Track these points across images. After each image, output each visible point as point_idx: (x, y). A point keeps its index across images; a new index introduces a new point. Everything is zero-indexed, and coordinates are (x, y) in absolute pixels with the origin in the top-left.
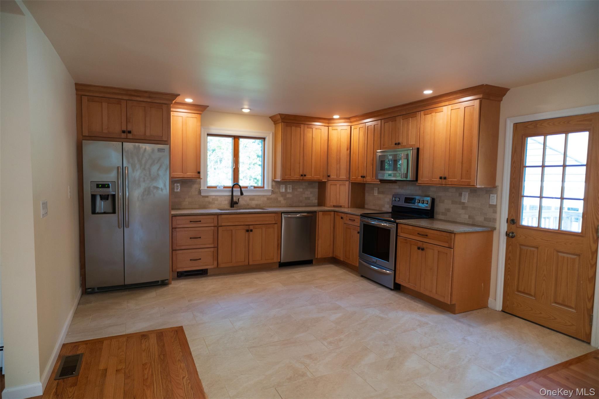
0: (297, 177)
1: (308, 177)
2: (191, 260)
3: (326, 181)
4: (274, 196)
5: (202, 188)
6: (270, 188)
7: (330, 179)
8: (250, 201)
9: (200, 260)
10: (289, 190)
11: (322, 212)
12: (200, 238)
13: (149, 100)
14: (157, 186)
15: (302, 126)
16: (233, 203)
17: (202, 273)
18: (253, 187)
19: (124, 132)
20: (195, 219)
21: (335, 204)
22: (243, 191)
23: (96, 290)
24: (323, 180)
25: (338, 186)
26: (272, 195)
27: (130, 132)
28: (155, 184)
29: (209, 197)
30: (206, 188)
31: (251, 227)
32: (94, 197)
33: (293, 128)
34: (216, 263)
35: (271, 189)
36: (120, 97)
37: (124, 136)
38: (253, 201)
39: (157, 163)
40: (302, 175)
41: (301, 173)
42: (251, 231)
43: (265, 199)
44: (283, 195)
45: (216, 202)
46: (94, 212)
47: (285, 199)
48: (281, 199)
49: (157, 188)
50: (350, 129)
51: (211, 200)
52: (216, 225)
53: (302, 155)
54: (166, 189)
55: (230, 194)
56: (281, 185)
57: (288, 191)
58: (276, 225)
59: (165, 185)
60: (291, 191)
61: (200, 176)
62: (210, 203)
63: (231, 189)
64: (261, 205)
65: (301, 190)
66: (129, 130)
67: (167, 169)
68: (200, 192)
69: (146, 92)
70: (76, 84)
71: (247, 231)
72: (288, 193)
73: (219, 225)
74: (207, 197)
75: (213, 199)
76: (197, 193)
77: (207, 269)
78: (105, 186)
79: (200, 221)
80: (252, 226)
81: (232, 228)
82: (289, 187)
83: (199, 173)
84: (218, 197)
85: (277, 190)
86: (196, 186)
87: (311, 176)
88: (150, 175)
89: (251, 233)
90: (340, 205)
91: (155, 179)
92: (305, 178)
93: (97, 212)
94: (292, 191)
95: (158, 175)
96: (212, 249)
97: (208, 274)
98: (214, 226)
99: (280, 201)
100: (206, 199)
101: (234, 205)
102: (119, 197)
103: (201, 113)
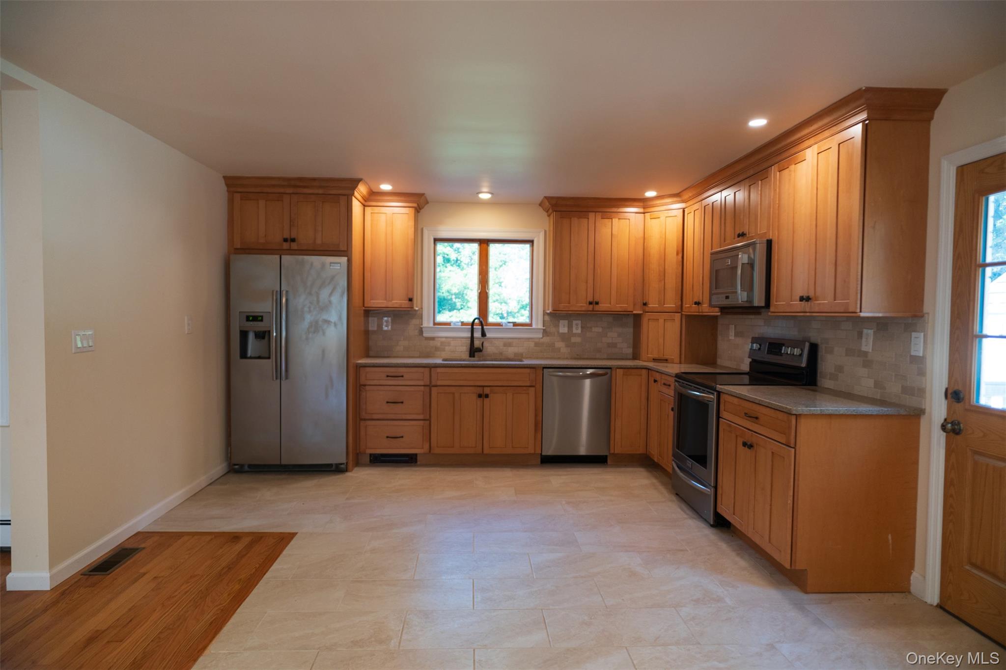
0: (581, 305)
1: (603, 306)
2: (387, 437)
3: (642, 312)
4: (547, 340)
5: (425, 324)
6: (540, 326)
7: (647, 309)
8: (505, 348)
9: (401, 439)
10: (577, 330)
11: (622, 370)
12: (402, 403)
13: (320, 191)
14: (329, 319)
15: (591, 215)
16: (474, 351)
17: (408, 460)
18: (512, 324)
19: (285, 240)
20: (395, 373)
21: (656, 356)
22: (486, 330)
23: (246, 468)
24: (634, 312)
25: (661, 321)
26: (545, 338)
27: (293, 240)
28: (325, 316)
29: (436, 339)
30: (431, 325)
31: (487, 391)
32: (244, 335)
33: (575, 221)
34: (427, 446)
35: (542, 327)
36: (282, 190)
37: (286, 246)
38: (510, 348)
39: (329, 284)
40: (591, 303)
41: (590, 299)
42: (487, 396)
43: (532, 345)
44: (565, 338)
45: (447, 348)
46: (244, 355)
47: (567, 346)
48: (560, 345)
49: (327, 322)
50: (682, 214)
51: (439, 344)
52: (428, 383)
53: (591, 266)
54: (342, 324)
55: (469, 335)
56: (561, 321)
57: (575, 331)
58: (533, 389)
59: (340, 318)
60: (579, 331)
61: (413, 305)
62: (437, 349)
63: (470, 327)
64: (524, 355)
65: (600, 330)
66: (293, 237)
67: (343, 293)
68: (421, 331)
69: (314, 179)
70: (224, 177)
71: (480, 396)
72: (575, 335)
73: (433, 383)
74: (433, 339)
75: (442, 343)
76: (416, 332)
77: (416, 455)
78: (256, 318)
79: (402, 376)
80: (489, 388)
81: (453, 389)
82: (577, 325)
83: (411, 300)
84: (452, 339)
85: (552, 329)
86: (415, 322)
87: (610, 304)
88: (318, 301)
89: (486, 401)
90: (666, 357)
91: (325, 308)
92: (597, 308)
93: (249, 355)
94: (582, 331)
95: (330, 302)
96: (421, 423)
97: (418, 463)
98: (424, 386)
99: (559, 349)
100: (432, 343)
101: (476, 354)
102: (275, 334)
103: (415, 205)
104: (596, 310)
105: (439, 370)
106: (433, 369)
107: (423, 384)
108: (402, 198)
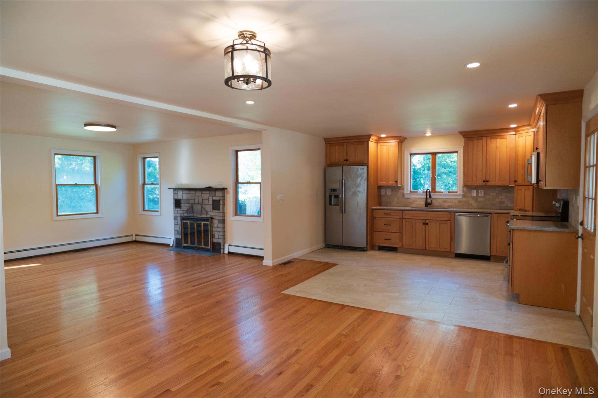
0: (479, 182)
1: (491, 183)
2: (384, 239)
3: (514, 185)
4: (465, 199)
5: (405, 192)
6: (461, 193)
7: (517, 184)
8: (443, 203)
9: (390, 240)
10: (481, 194)
11: (496, 214)
12: (390, 225)
13: (357, 141)
14: (360, 190)
15: (485, 138)
16: (427, 204)
17: (394, 250)
18: (448, 192)
19: (345, 160)
20: (388, 213)
21: (521, 208)
22: (431, 195)
23: (331, 246)
24: (510, 185)
25: (523, 190)
26: (463, 199)
27: (347, 160)
28: (359, 189)
29: (410, 199)
30: (409, 192)
31: (427, 221)
32: (330, 196)
33: (475, 142)
34: (401, 244)
35: (462, 193)
36: (343, 141)
37: (345, 162)
38: (445, 203)
39: (360, 177)
40: (484, 181)
41: (484, 179)
42: (427, 224)
43: (457, 202)
44: (474, 198)
45: (415, 203)
46: (330, 204)
47: (476, 202)
48: (472, 202)
49: (359, 192)
50: (533, 134)
51: (411, 201)
52: (401, 217)
53: (484, 163)
54: (365, 192)
55: (425, 197)
56: (472, 190)
57: (480, 195)
58: (449, 222)
59: (364, 190)
60: (483, 195)
61: (397, 184)
62: (411, 203)
63: (426, 193)
64: (453, 206)
65: (495, 194)
66: (347, 159)
67: (365, 180)
68: (404, 195)
69: (355, 136)
70: (324, 139)
71: (424, 224)
72: (480, 197)
73: (403, 217)
74: (409, 198)
75: (413, 200)
76: (402, 196)
77: (397, 248)
78: (334, 190)
79: (390, 214)
80: (428, 221)
81: (412, 221)
82: (481, 192)
83: (396, 182)
84: (417, 199)
85: (468, 194)
86: (401, 191)
87: (495, 181)
88: (356, 184)
89: (427, 226)
90: (526, 209)
91: (358, 186)
92: (487, 183)
93: (332, 204)
94: (484, 195)
95: (360, 184)
96: (398, 234)
97: (398, 251)
98: (400, 218)
99: (471, 204)
100: (408, 200)
101: (428, 205)
102: (340, 196)
103: (398, 141)
104: (487, 185)
105: (406, 212)
106: (403, 211)
107: (399, 217)
108: (393, 139)
